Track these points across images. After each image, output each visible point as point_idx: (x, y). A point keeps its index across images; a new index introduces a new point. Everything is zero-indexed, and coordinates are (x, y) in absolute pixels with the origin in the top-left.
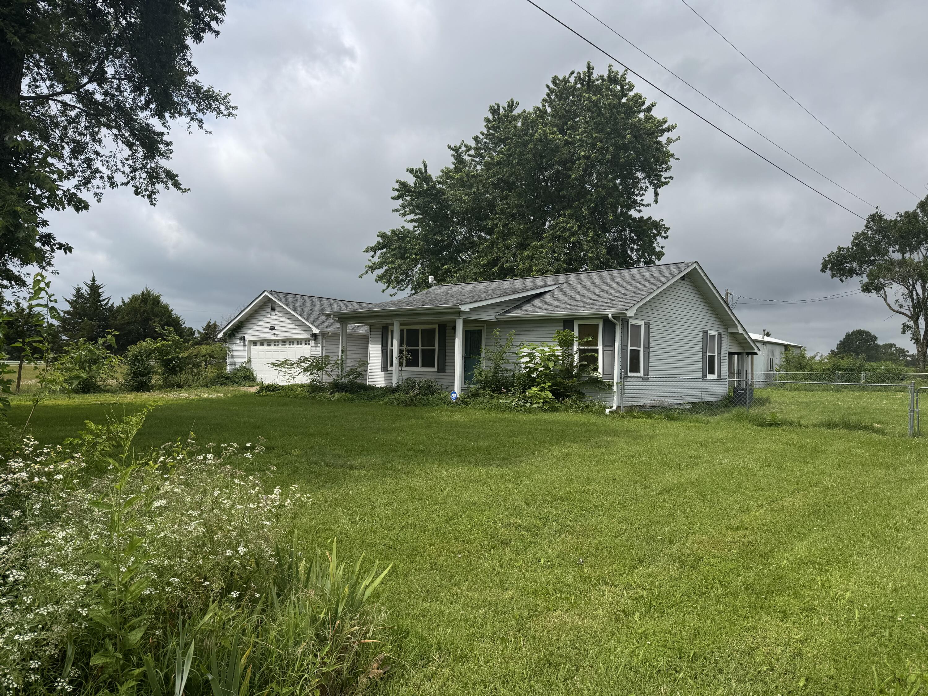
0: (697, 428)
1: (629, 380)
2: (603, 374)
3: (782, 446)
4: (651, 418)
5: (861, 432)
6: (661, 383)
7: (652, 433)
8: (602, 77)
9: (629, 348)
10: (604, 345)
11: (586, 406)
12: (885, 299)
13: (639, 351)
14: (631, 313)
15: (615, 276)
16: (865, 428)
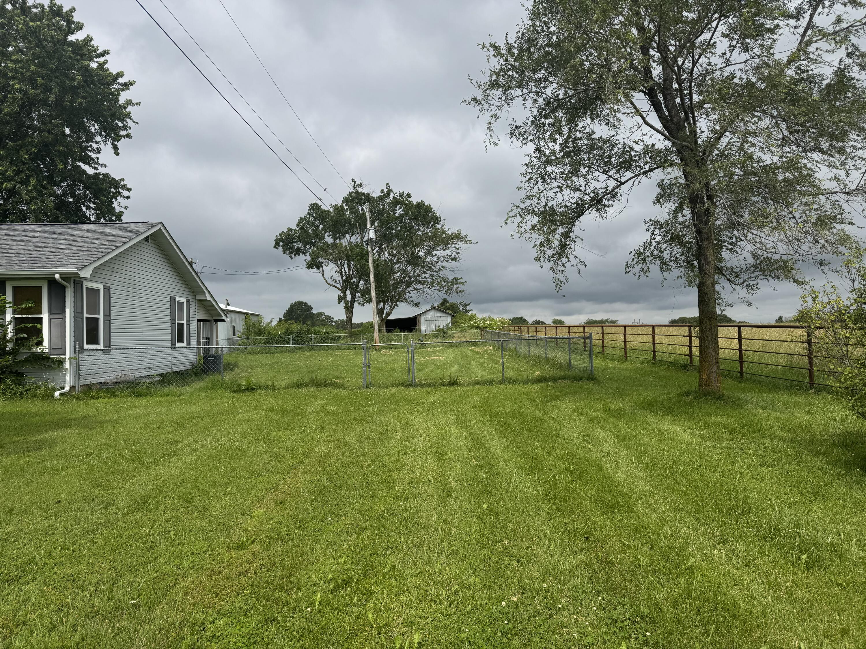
0: (170, 403)
1: (85, 353)
2: (50, 348)
3: (263, 414)
4: (114, 396)
5: (326, 389)
6: (126, 355)
7: (116, 416)
8: (42, 6)
9: (85, 315)
10: (50, 312)
11: (27, 391)
12: (323, 275)
13: (97, 319)
14: (86, 274)
15: (63, 231)
16: (330, 384)
